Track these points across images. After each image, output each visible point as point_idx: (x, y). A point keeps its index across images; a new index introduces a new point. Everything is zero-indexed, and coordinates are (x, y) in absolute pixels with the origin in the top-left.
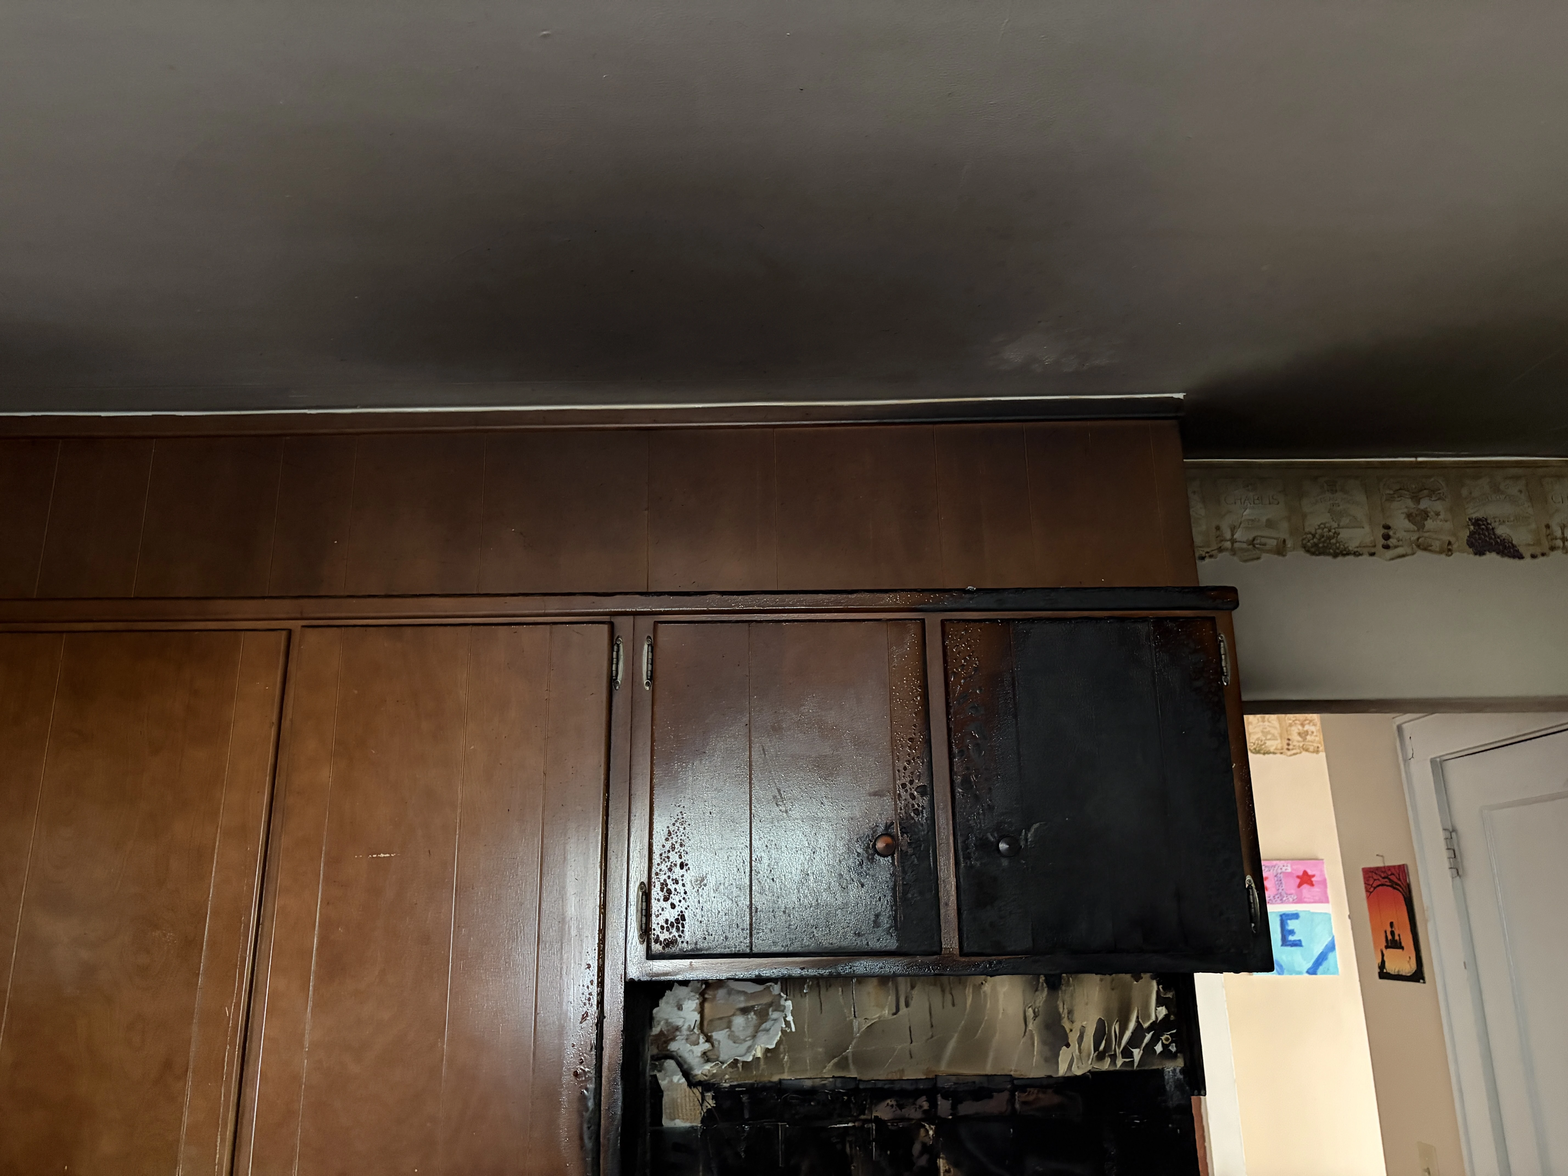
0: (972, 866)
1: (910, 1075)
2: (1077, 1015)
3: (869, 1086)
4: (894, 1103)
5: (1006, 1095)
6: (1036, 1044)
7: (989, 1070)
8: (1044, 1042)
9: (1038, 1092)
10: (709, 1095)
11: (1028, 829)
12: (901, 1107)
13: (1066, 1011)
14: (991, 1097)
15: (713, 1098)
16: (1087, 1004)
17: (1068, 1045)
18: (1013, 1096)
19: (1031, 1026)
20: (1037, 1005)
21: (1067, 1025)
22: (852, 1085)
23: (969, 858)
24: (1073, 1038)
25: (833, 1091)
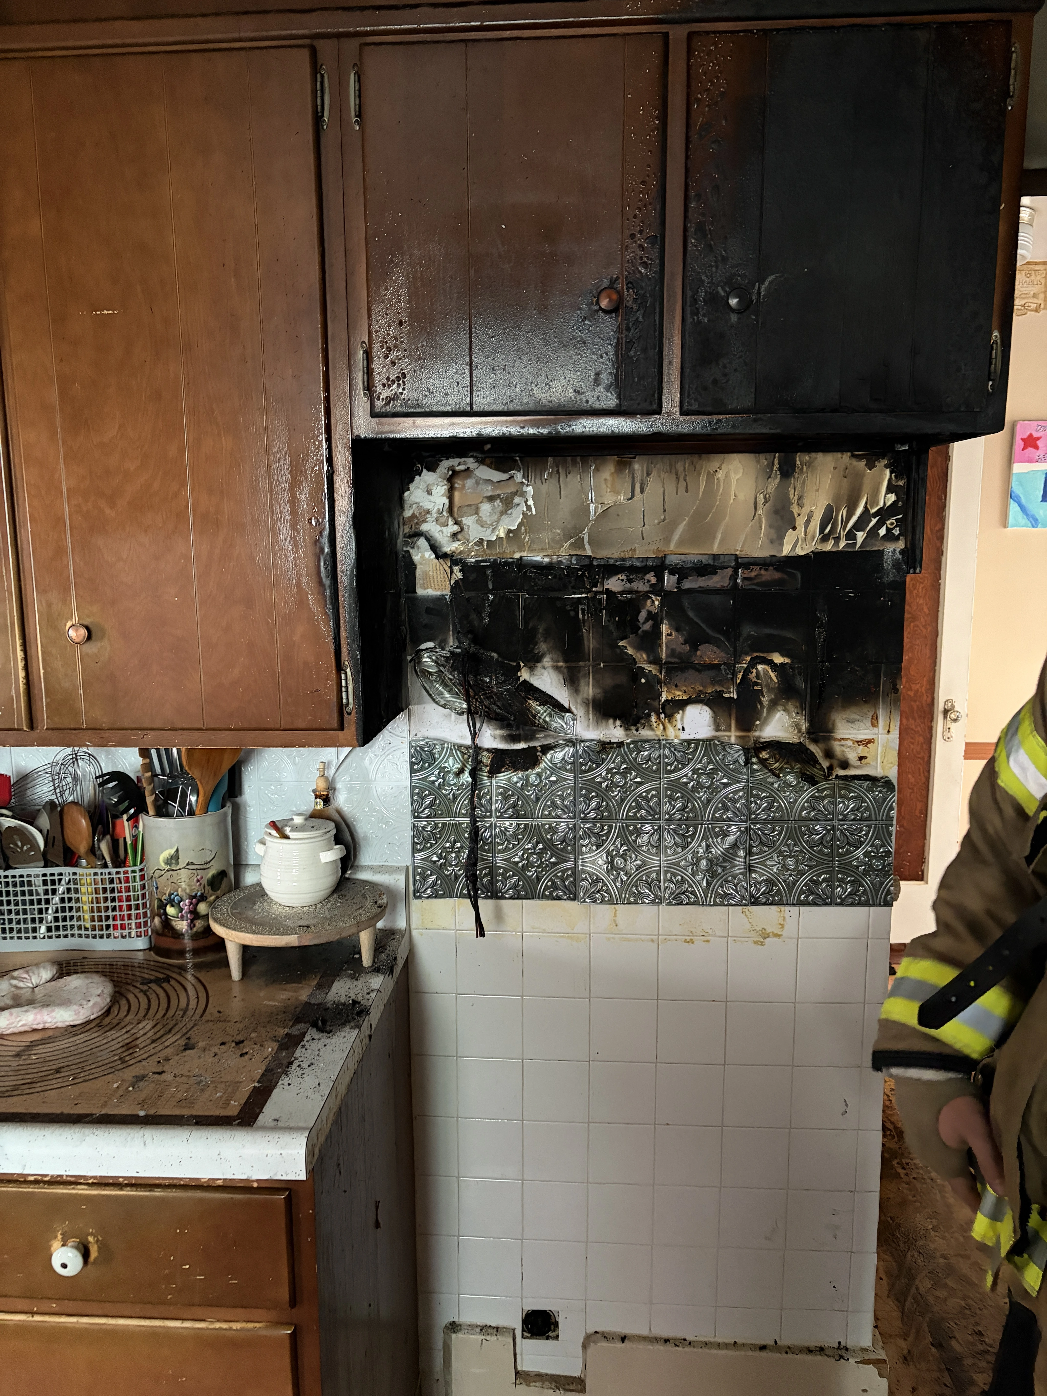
0: (699, 322)
1: (640, 554)
2: (806, 501)
3: (602, 563)
4: (624, 577)
5: (729, 571)
6: (763, 527)
7: (715, 549)
8: (771, 526)
9: (760, 569)
10: (456, 569)
11: (762, 282)
12: (630, 581)
13: (796, 498)
14: (716, 573)
15: (461, 571)
16: (817, 490)
17: (794, 528)
18: (736, 572)
19: (760, 512)
20: (769, 490)
21: (795, 509)
22: (586, 562)
23: (697, 314)
24: (800, 522)
25: (569, 567)
